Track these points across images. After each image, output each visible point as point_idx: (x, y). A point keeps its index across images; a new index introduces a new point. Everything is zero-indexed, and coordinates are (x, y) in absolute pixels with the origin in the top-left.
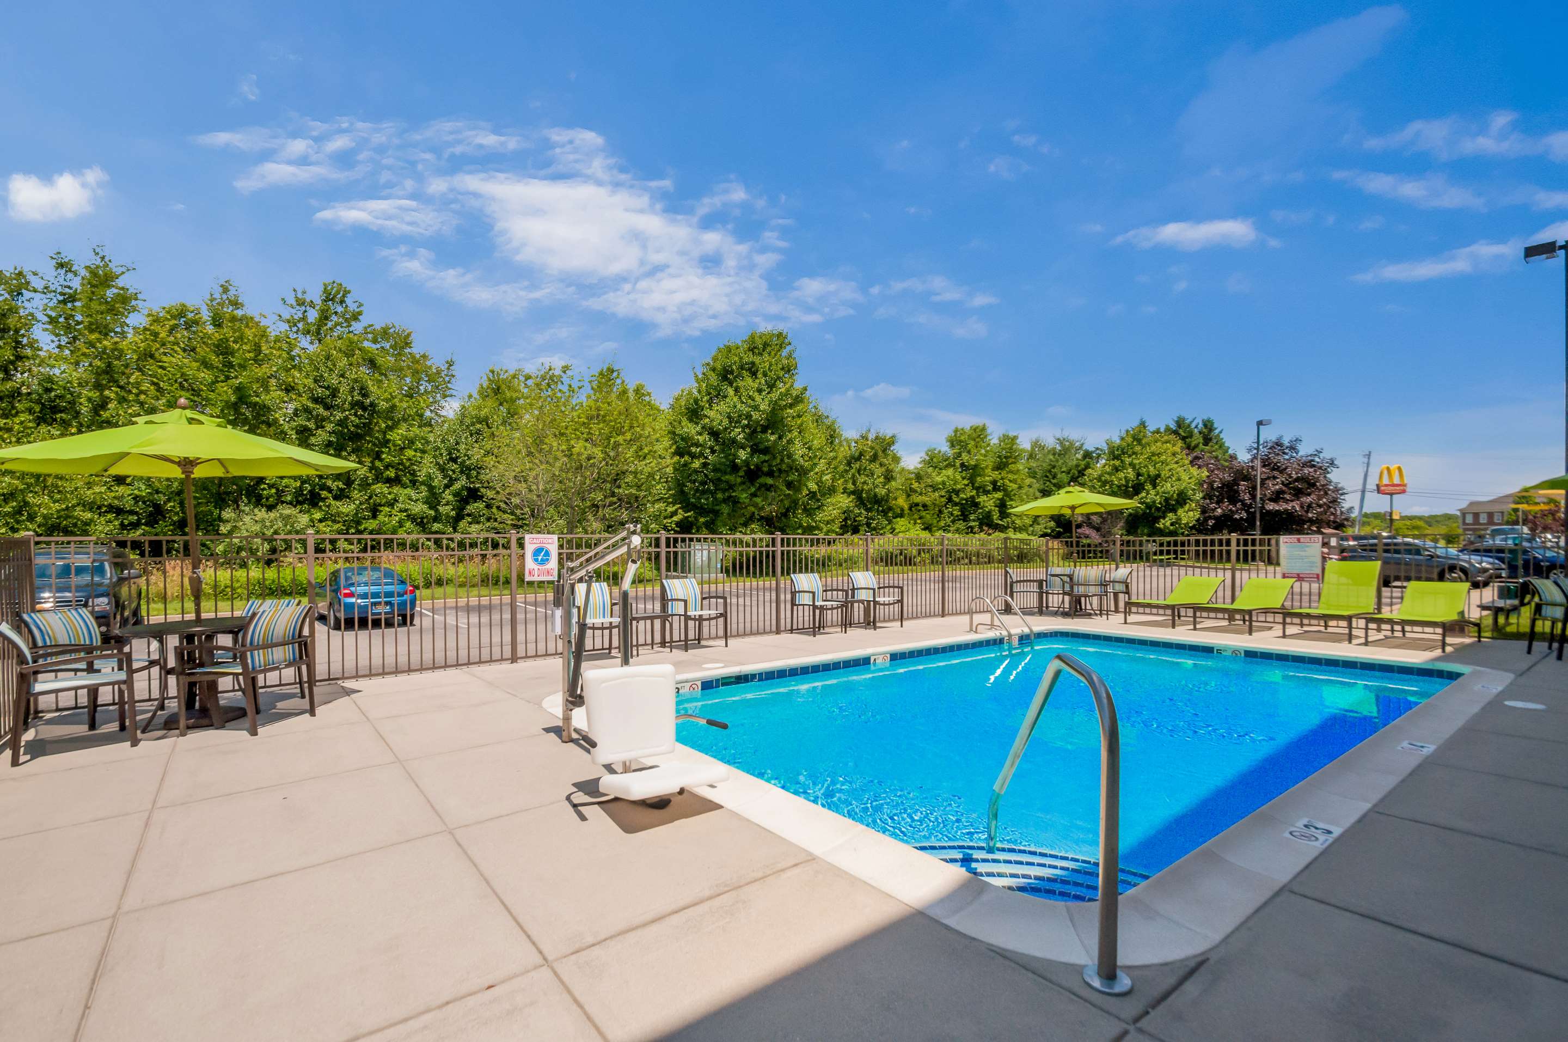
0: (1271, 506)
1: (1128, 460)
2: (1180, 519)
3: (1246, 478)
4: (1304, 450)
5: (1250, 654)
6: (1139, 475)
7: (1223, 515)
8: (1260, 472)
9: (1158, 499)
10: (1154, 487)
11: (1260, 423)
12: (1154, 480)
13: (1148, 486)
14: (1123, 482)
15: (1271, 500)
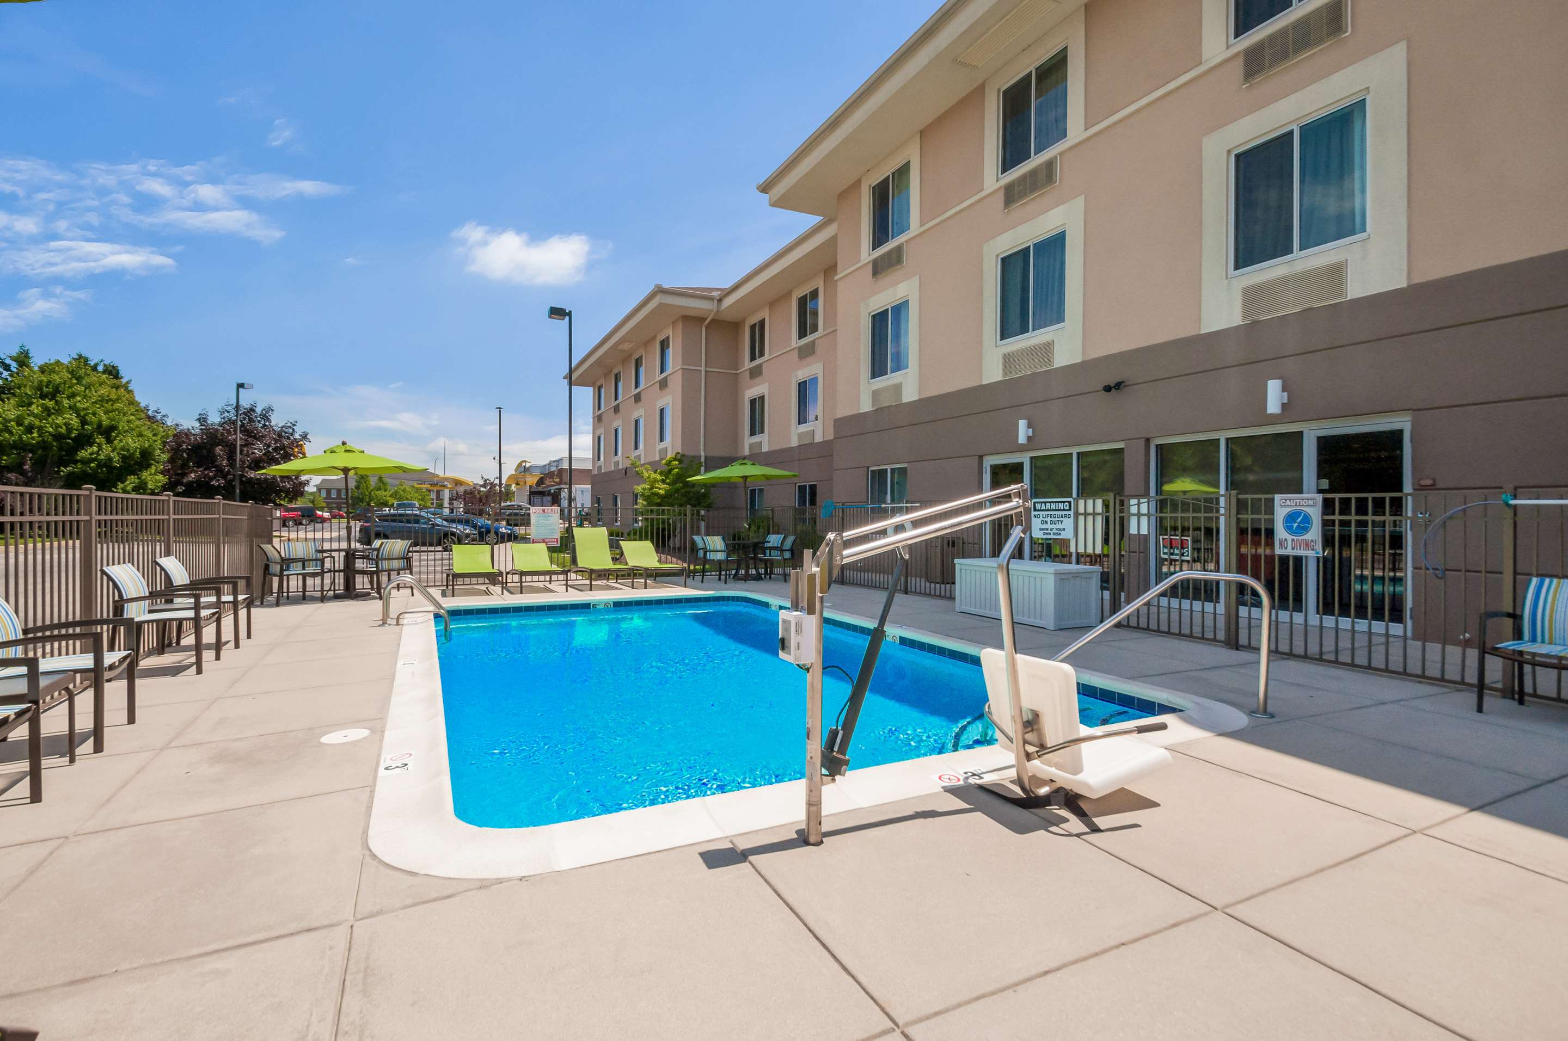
0: (252, 474)
1: (66, 403)
2: (146, 484)
3: (221, 441)
4: (277, 421)
5: (618, 605)
6: (84, 422)
7: (198, 481)
8: (239, 438)
9: (116, 457)
10: (109, 441)
11: (240, 386)
12: (108, 432)
13: (100, 439)
14: (63, 430)
15: (250, 468)
